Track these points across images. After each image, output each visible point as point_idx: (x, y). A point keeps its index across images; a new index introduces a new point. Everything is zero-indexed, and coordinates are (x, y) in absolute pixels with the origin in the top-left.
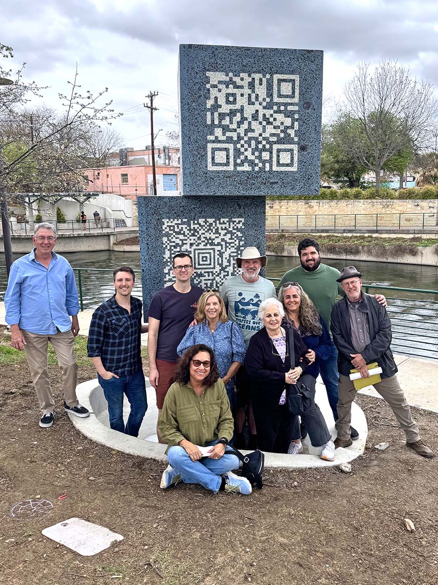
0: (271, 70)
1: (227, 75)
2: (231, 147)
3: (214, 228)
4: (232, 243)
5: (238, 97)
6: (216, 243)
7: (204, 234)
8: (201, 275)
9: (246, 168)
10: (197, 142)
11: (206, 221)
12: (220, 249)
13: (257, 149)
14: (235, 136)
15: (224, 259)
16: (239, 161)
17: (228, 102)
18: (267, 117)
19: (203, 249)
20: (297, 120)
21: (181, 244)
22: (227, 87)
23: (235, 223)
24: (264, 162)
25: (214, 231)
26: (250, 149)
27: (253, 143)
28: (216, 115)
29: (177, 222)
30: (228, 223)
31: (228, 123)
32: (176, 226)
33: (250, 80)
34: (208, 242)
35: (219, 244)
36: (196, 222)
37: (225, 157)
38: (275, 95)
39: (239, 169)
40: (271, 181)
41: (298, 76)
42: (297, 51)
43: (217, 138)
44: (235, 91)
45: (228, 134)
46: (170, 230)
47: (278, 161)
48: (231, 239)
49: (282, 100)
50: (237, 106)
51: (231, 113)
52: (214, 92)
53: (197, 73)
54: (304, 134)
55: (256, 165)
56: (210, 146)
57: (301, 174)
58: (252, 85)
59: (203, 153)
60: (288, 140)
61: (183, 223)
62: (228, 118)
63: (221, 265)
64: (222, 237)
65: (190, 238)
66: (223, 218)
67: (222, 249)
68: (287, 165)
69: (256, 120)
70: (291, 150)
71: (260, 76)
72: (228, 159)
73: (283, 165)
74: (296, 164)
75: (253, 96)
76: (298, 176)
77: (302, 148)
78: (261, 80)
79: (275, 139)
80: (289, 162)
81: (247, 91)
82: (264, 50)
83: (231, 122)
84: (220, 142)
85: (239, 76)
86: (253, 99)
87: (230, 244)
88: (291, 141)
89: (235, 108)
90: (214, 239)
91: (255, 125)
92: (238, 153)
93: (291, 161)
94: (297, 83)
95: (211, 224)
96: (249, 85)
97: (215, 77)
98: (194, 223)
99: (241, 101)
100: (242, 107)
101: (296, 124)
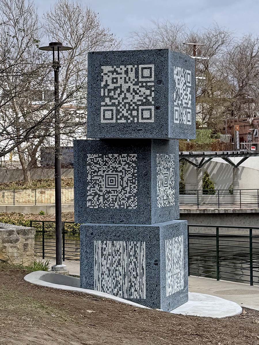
0: (138, 63)
1: (113, 67)
2: (114, 108)
3: (118, 160)
4: (129, 171)
5: (119, 80)
6: (119, 171)
7: (111, 164)
8: (109, 192)
9: (123, 121)
10: (95, 106)
11: (113, 155)
12: (122, 175)
13: (129, 109)
14: (116, 102)
15: (124, 182)
16: (119, 117)
17: (113, 83)
18: (135, 90)
19: (111, 175)
20: (153, 91)
21: (97, 171)
22: (113, 74)
23: (131, 157)
24: (134, 117)
25: (118, 163)
26: (125, 110)
27: (127, 105)
28: (106, 90)
29: (96, 156)
30: (126, 157)
31: (113, 95)
32: (95, 159)
33: (126, 69)
34: (114, 169)
35: (121, 171)
36: (107, 156)
37: (111, 115)
38: (140, 77)
39: (119, 121)
40: (138, 129)
41: (153, 65)
42: (153, 51)
43: (106, 103)
44: (117, 76)
45: (113, 101)
46: (91, 161)
47: (142, 116)
48: (129, 168)
49: (144, 80)
50: (118, 85)
51: (114, 89)
52: (105, 78)
53: (96, 68)
54: (158, 99)
55: (129, 119)
56: (102, 108)
57: (157, 124)
58: (126, 72)
59: (99, 113)
60: (148, 103)
61: (99, 157)
62: (113, 92)
63: (122, 186)
64: (123, 166)
65: (103, 167)
66: (124, 153)
67: (123, 175)
68: (148, 119)
69: (129, 92)
70: (150, 110)
71: (131, 66)
72: (112, 116)
73: (146, 119)
74: (153, 118)
75: (127, 78)
76: (154, 125)
77: (157, 108)
78: (132, 69)
79: (140, 103)
80: (149, 117)
81: (123, 75)
82: (134, 52)
83: (115, 94)
84: (108, 106)
85: (120, 67)
86: (127, 80)
87: (128, 171)
88: (150, 104)
89: (117, 86)
90: (118, 168)
91: (128, 95)
92: (118, 112)
93: (150, 116)
94: (153, 69)
95: (116, 158)
96: (125, 72)
97: (106, 69)
98: (106, 157)
99: (121, 82)
100: (121, 85)
101: (153, 93)
